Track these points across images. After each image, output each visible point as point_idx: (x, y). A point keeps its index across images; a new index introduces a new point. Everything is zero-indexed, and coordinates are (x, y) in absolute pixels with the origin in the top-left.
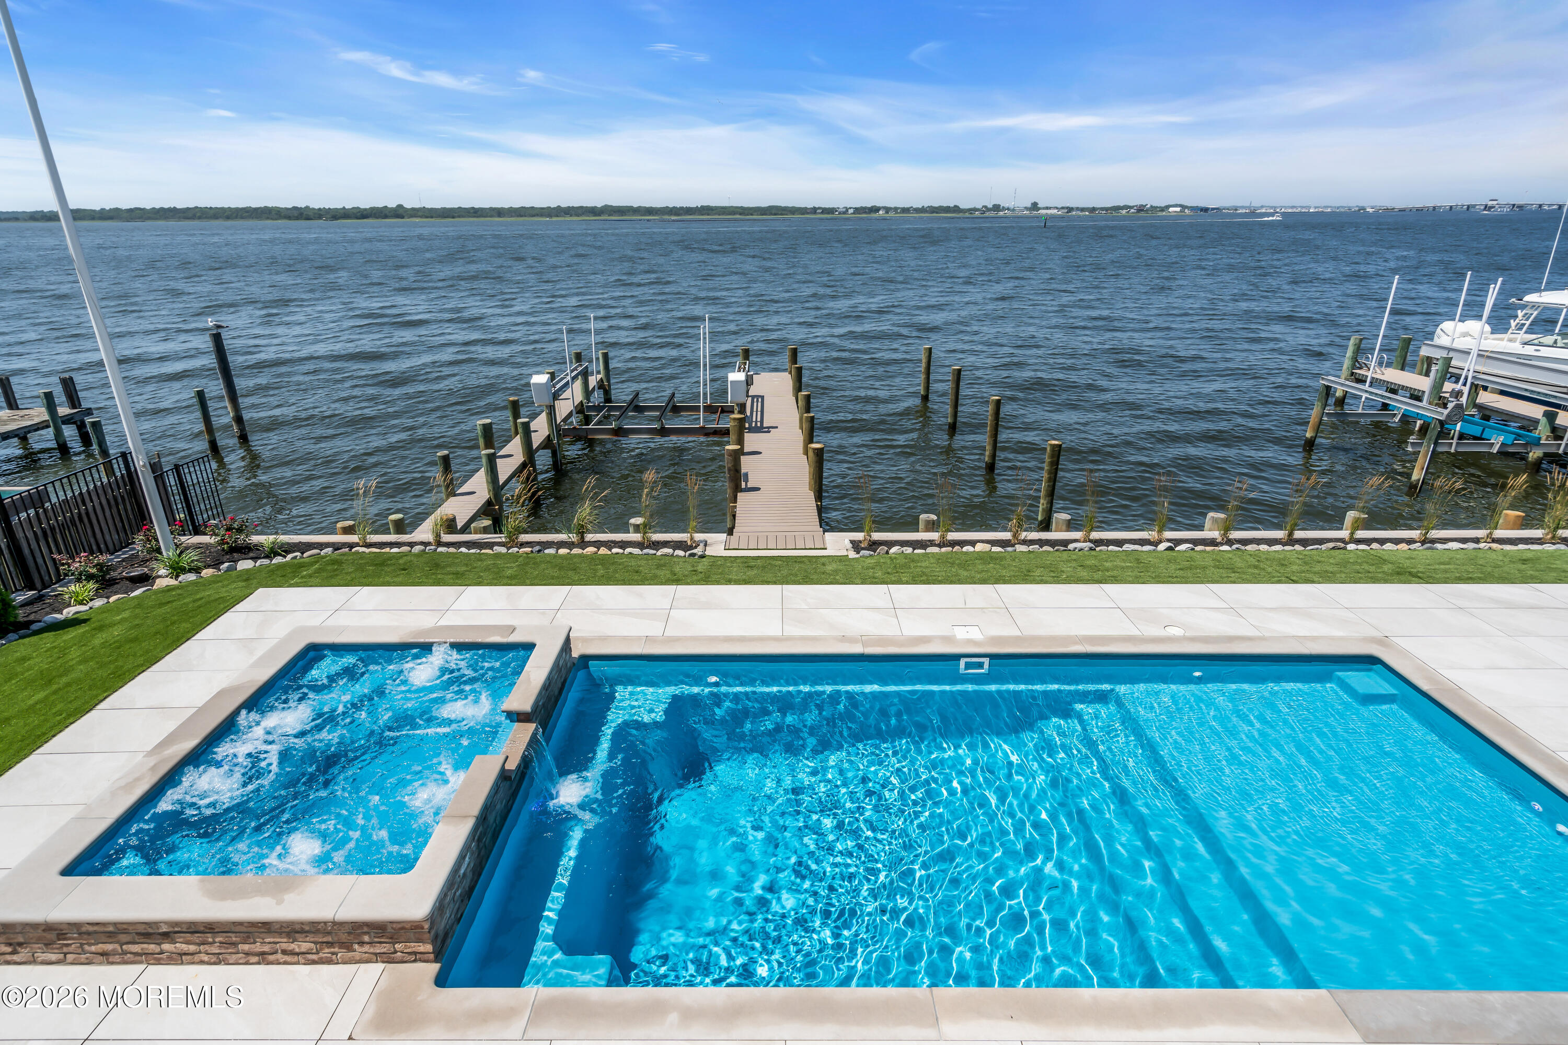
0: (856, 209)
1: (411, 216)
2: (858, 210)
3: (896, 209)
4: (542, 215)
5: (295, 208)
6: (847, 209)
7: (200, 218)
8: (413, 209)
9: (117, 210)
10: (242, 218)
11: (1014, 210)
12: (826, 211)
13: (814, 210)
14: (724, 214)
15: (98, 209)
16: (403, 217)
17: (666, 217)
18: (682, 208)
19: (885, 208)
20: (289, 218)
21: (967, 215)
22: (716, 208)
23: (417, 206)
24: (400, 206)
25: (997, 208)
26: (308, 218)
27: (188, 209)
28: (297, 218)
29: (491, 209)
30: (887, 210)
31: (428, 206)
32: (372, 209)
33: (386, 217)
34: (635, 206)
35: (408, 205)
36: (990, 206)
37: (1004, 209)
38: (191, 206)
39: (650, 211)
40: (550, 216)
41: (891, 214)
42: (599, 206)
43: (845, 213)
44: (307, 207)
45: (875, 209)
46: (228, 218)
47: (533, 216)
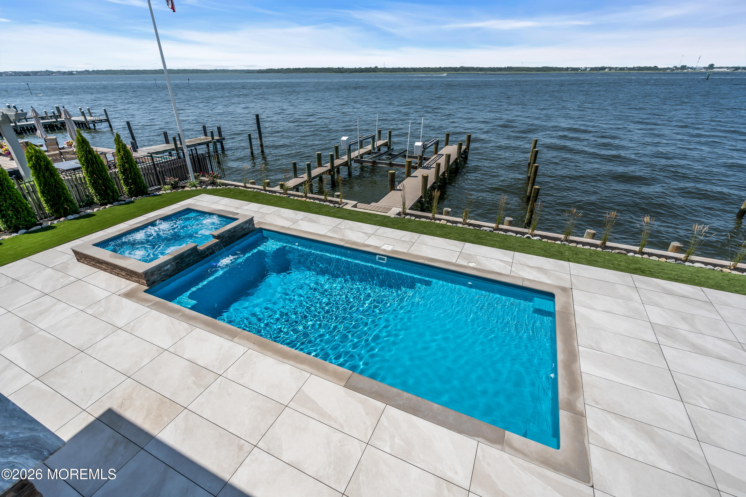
0: (592, 68)
1: (380, 71)
2: (592, 69)
3: (616, 69)
4: (432, 71)
5: (339, 68)
6: (586, 68)
7: (307, 72)
8: (381, 68)
9: (282, 69)
10: (321, 72)
11: (695, 69)
13: (567, 69)
14: (518, 71)
15: (277, 68)
16: (376, 72)
17: (489, 72)
18: (497, 68)
19: (609, 68)
20: (336, 72)
21: (661, 72)
22: (515, 68)
23: (383, 67)
24: (376, 67)
25: (684, 67)
26: (342, 72)
27: (304, 68)
28: (338, 72)
29: (412, 68)
30: (610, 69)
31: (387, 67)
32: (365, 68)
33: (370, 72)
34: (475, 67)
35: (379, 67)
36: (679, 66)
37: (689, 68)
38: (305, 67)
39: (481, 69)
40: (435, 72)
41: (612, 71)
42: (458, 67)
43: (584, 70)
44: (343, 68)
45: (603, 68)
46: (316, 72)
47: (428, 71)
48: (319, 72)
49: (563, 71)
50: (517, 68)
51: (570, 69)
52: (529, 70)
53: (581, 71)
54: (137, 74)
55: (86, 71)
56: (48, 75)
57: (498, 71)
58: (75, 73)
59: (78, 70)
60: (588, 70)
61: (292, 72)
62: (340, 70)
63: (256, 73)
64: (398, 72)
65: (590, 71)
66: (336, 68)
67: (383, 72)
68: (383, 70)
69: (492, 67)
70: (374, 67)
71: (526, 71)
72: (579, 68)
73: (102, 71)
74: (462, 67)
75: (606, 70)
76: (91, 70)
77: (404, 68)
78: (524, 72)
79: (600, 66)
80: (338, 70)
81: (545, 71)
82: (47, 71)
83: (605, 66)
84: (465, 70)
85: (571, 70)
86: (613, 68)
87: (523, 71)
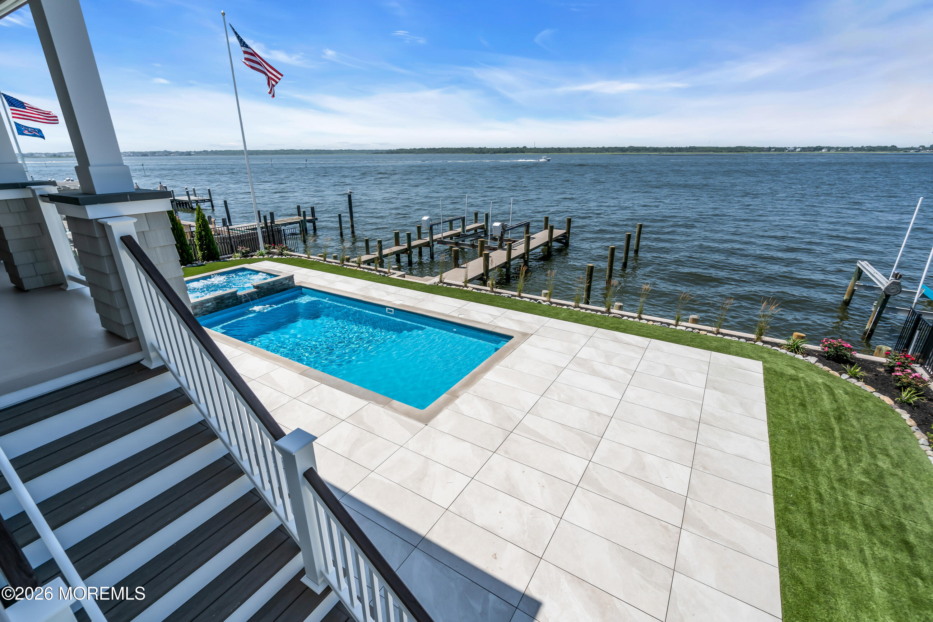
0: (803, 148)
1: (528, 152)
2: (803, 149)
3: (837, 149)
4: (593, 152)
5: (480, 148)
6: (795, 148)
7: (443, 152)
8: (531, 149)
9: (415, 149)
10: (458, 152)
12: (777, 149)
13: (769, 149)
14: (702, 151)
15: (409, 148)
16: (524, 152)
17: (665, 153)
18: (676, 148)
19: (827, 147)
20: (476, 152)
23: (533, 147)
24: (525, 147)
26: (484, 153)
28: (479, 153)
29: (568, 149)
30: (829, 149)
32: (511, 148)
33: (517, 152)
34: (648, 147)
35: (528, 147)
40: (597, 152)
41: (832, 152)
42: (626, 147)
43: (792, 151)
44: (485, 148)
45: (819, 148)
46: (453, 153)
47: (588, 152)
48: (456, 152)
49: (764, 151)
50: (702, 148)
51: (774, 149)
52: (718, 150)
53: (789, 151)
54: (256, 155)
55: (204, 151)
56: (166, 155)
57: (677, 152)
58: (193, 153)
59: (197, 150)
60: (798, 150)
61: (425, 153)
62: (481, 151)
63: (385, 153)
64: (551, 152)
65: (800, 151)
66: (477, 148)
67: (533, 152)
68: (532, 151)
69: (670, 147)
70: (522, 147)
71: (714, 152)
72: (785, 148)
73: (221, 151)
74: (630, 147)
75: (823, 150)
76: (209, 150)
77: (559, 148)
78: (711, 153)
79: (815, 146)
80: (479, 150)
81: (738, 152)
82: (165, 151)
83: (822, 146)
84: (634, 150)
85: (775, 151)
86: (833, 148)
87: (710, 151)
